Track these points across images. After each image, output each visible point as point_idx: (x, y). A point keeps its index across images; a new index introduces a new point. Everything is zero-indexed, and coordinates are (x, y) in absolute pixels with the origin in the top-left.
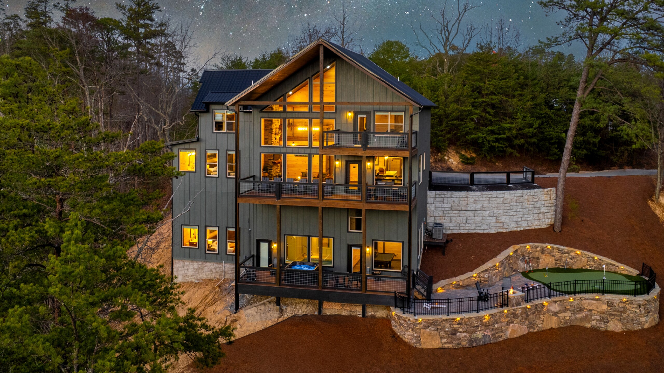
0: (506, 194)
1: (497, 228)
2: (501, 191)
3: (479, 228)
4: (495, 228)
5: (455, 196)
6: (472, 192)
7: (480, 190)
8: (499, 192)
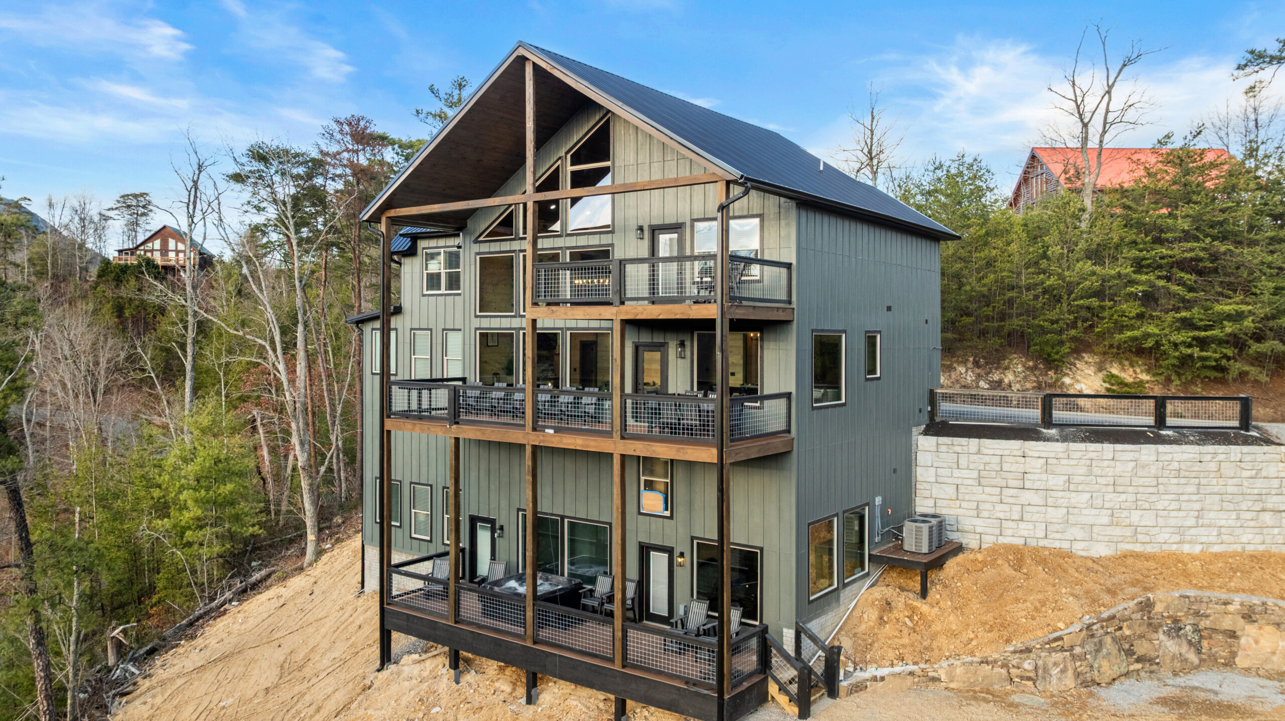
0: (1143, 452)
1: (1115, 539)
2: (1128, 443)
3: (1058, 536)
4: (1106, 539)
5: (991, 452)
6: (1042, 443)
7: (1064, 439)
8: (1119, 447)
